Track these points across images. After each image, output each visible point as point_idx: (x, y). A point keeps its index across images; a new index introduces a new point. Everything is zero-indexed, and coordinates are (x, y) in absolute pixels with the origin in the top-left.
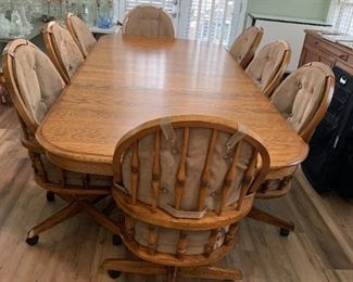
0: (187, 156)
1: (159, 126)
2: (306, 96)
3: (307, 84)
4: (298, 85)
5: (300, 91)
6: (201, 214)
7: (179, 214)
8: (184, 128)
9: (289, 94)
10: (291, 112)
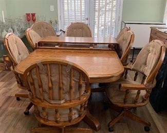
0: (51, 76)
1: (36, 64)
2: (153, 56)
3: (152, 50)
4: (149, 51)
5: (150, 54)
6: (62, 102)
7: (52, 102)
8: (46, 64)
9: (145, 55)
10: (146, 64)
